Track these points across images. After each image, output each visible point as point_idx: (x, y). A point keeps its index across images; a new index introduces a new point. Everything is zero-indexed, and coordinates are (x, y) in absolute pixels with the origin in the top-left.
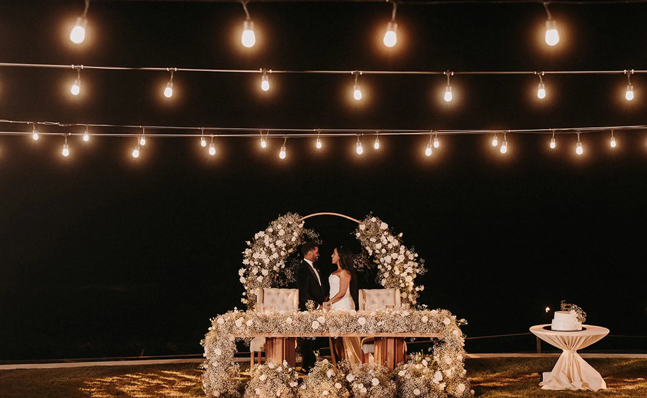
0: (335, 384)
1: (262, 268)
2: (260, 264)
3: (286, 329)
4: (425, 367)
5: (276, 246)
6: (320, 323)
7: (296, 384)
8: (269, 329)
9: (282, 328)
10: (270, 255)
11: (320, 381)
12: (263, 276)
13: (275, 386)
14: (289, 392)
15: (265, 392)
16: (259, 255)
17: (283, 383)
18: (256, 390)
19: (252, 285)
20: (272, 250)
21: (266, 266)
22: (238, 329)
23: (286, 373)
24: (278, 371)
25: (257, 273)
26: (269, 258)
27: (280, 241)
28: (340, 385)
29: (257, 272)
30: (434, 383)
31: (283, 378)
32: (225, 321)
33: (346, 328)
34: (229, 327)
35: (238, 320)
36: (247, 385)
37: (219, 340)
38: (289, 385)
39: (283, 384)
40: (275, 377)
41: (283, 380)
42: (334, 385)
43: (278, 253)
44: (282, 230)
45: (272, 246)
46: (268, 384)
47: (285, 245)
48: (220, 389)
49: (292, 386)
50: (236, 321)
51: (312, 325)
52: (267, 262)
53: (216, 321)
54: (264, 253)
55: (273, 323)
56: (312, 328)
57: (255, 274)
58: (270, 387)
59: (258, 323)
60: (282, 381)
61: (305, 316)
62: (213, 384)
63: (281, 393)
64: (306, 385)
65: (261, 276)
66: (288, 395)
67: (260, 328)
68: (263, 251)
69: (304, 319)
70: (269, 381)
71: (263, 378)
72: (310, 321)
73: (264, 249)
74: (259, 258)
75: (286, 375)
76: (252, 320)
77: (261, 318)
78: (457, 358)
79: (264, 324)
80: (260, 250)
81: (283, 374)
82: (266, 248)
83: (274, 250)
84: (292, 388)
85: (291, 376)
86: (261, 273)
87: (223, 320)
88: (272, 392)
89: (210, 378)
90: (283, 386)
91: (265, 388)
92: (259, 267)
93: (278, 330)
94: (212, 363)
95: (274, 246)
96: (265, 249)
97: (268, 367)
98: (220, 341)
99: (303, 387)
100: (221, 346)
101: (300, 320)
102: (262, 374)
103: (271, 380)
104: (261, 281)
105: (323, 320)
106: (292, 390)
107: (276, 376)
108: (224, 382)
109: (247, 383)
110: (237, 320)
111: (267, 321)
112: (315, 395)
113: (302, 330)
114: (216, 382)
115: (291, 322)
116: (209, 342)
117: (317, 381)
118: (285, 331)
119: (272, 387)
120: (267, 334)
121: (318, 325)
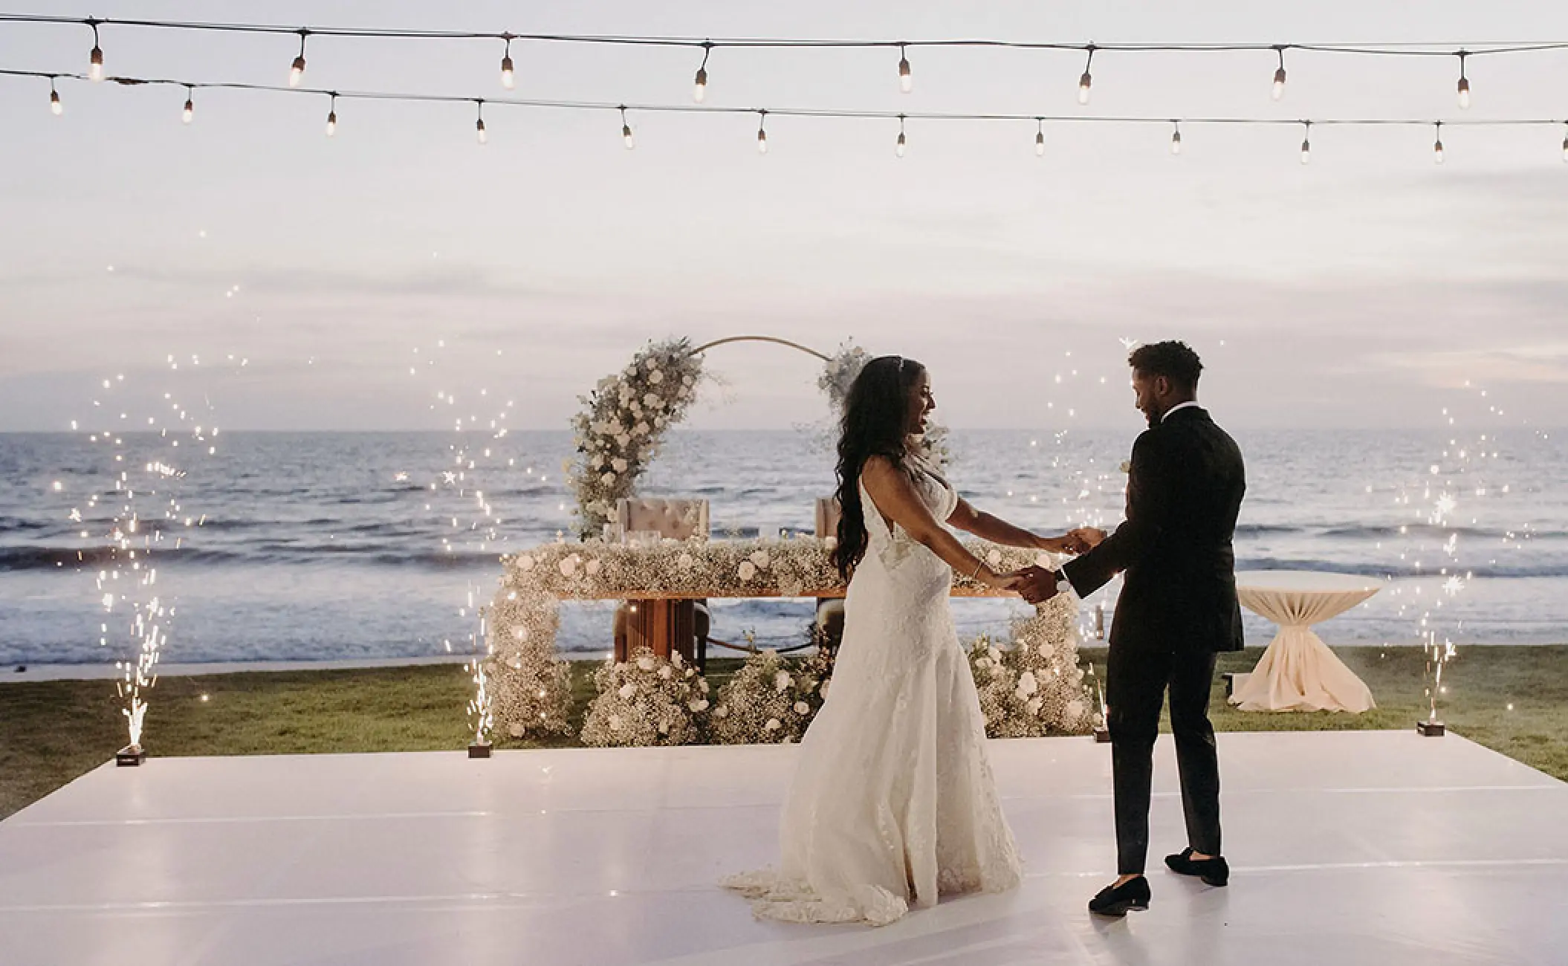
0: (794, 704)
1: (612, 454)
2: (608, 446)
3: (679, 580)
4: (995, 663)
5: (644, 408)
6: (756, 567)
7: (703, 705)
8: (639, 581)
9: (668, 578)
10: (631, 428)
11: (760, 698)
12: (615, 472)
13: (654, 710)
14: (689, 723)
15: (634, 724)
16: (606, 425)
17: (673, 703)
18: (609, 719)
19: (591, 493)
20: (634, 415)
21: (623, 450)
22: (566, 579)
23: (680, 681)
24: (661, 676)
25: (602, 467)
26: (628, 433)
27: (652, 395)
28: (807, 706)
29: (602, 464)
30: (1017, 699)
31: (673, 692)
32: (536, 563)
33: (816, 578)
34: (544, 576)
35: (566, 559)
36: (588, 708)
37: (521, 607)
38: (687, 707)
39: (675, 706)
40: (654, 690)
41: (673, 697)
42: (792, 707)
43: (648, 422)
44: (656, 372)
45: (634, 406)
46: (641, 706)
47: (664, 404)
48: (524, 719)
49: (694, 710)
50: (561, 563)
51: (739, 572)
52: (623, 441)
53: (515, 562)
54: (618, 421)
55: (647, 566)
56: (739, 579)
57: (597, 469)
58: (644, 713)
59: (614, 567)
60: (670, 700)
61: (722, 550)
62: (508, 709)
63: (670, 727)
64: (728, 706)
65: (609, 473)
66: (685, 729)
67: (618, 579)
68: (615, 417)
69: (720, 558)
70: (641, 698)
71: (627, 691)
72: (733, 563)
73: (616, 414)
74: (607, 432)
75: (680, 684)
76: (599, 560)
77: (619, 556)
78: (1064, 643)
79: (627, 569)
80: (608, 416)
81: (673, 684)
82: (622, 411)
83: (638, 414)
84: (694, 714)
85: (691, 686)
86: (612, 466)
87: (531, 560)
88: (648, 724)
89: (501, 693)
90: (674, 711)
91: (632, 715)
92: (606, 452)
93: (658, 583)
94: (506, 659)
95: (640, 407)
96: (619, 412)
97: (638, 667)
98: (524, 608)
99: (721, 711)
100: (526, 620)
101: (711, 560)
102: (622, 682)
103: (646, 696)
104: (611, 485)
105: (764, 560)
106: (694, 718)
107: (657, 686)
108: (534, 703)
109: (590, 704)
110: (563, 559)
111: (633, 563)
112: (748, 729)
113: (717, 582)
114: (515, 702)
115: (690, 565)
116: (496, 612)
117: (753, 698)
118: (676, 586)
119: (648, 713)
120: (635, 592)
121: (752, 571)
